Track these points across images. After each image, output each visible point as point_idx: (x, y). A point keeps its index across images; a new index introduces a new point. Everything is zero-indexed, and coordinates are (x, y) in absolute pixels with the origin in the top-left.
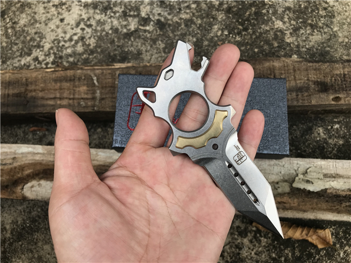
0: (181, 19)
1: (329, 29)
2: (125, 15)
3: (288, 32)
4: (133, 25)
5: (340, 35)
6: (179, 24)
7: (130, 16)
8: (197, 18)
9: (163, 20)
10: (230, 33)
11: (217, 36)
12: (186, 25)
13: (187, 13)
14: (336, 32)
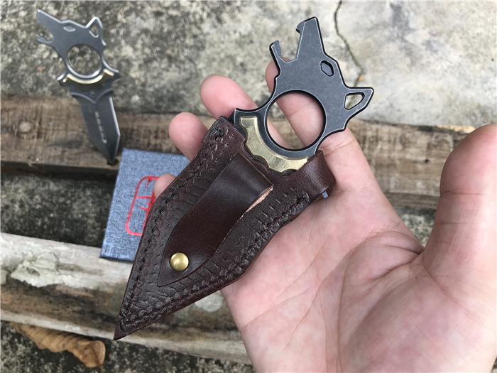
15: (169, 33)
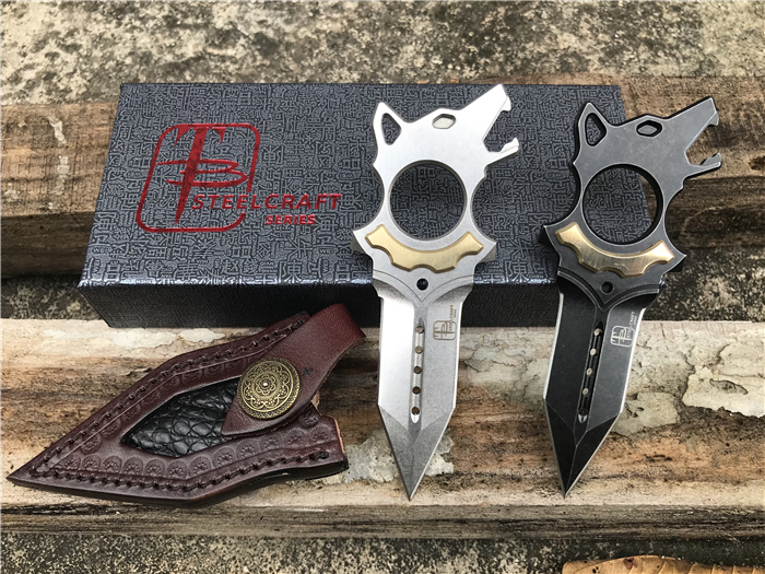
0: (318, 32)
1: (693, 49)
2: (171, 23)
3: (594, 58)
4: (191, 45)
5: (723, 61)
6: (314, 44)
7: (185, 27)
8: (359, 31)
9: (270, 34)
10: (446, 62)
11: (414, 69)
12: (333, 46)
13: (335, 20)
14: (712, 54)
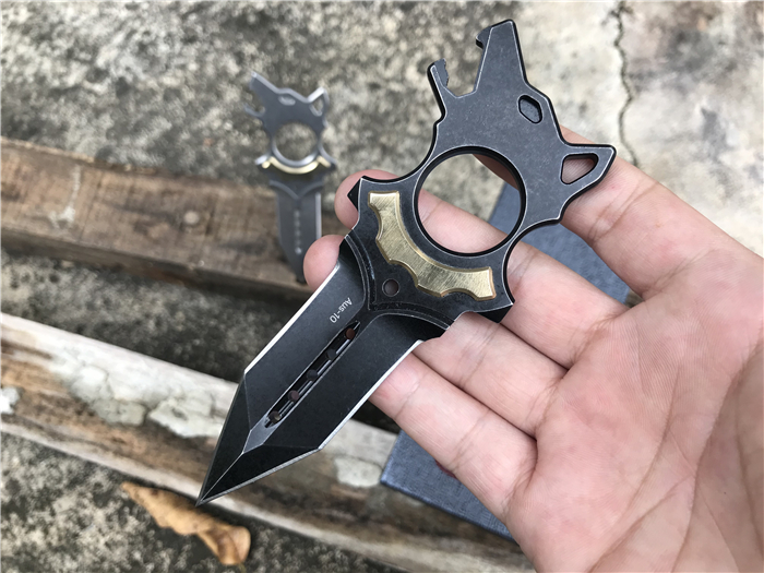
15: (387, 114)
